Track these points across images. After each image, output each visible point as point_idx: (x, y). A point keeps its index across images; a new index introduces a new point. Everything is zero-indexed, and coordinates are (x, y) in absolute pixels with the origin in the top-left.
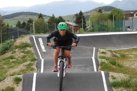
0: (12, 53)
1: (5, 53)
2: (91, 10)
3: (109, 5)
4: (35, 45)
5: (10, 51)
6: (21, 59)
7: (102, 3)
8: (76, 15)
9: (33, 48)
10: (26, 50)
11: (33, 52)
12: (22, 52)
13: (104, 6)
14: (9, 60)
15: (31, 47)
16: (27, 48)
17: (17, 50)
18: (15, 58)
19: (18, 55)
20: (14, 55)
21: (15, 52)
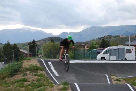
0: (24, 76)
1: (14, 75)
2: (40, 40)
3: (57, 36)
4: (46, 69)
5: (20, 74)
6: (37, 82)
7: (51, 33)
8: (29, 43)
9: (45, 72)
10: (38, 74)
11: (46, 75)
12: (35, 75)
13: (52, 36)
14: (23, 82)
15: (42, 70)
16: (38, 71)
17: (28, 72)
18: (29, 81)
19: (31, 78)
20: (26, 77)
21: (26, 75)
